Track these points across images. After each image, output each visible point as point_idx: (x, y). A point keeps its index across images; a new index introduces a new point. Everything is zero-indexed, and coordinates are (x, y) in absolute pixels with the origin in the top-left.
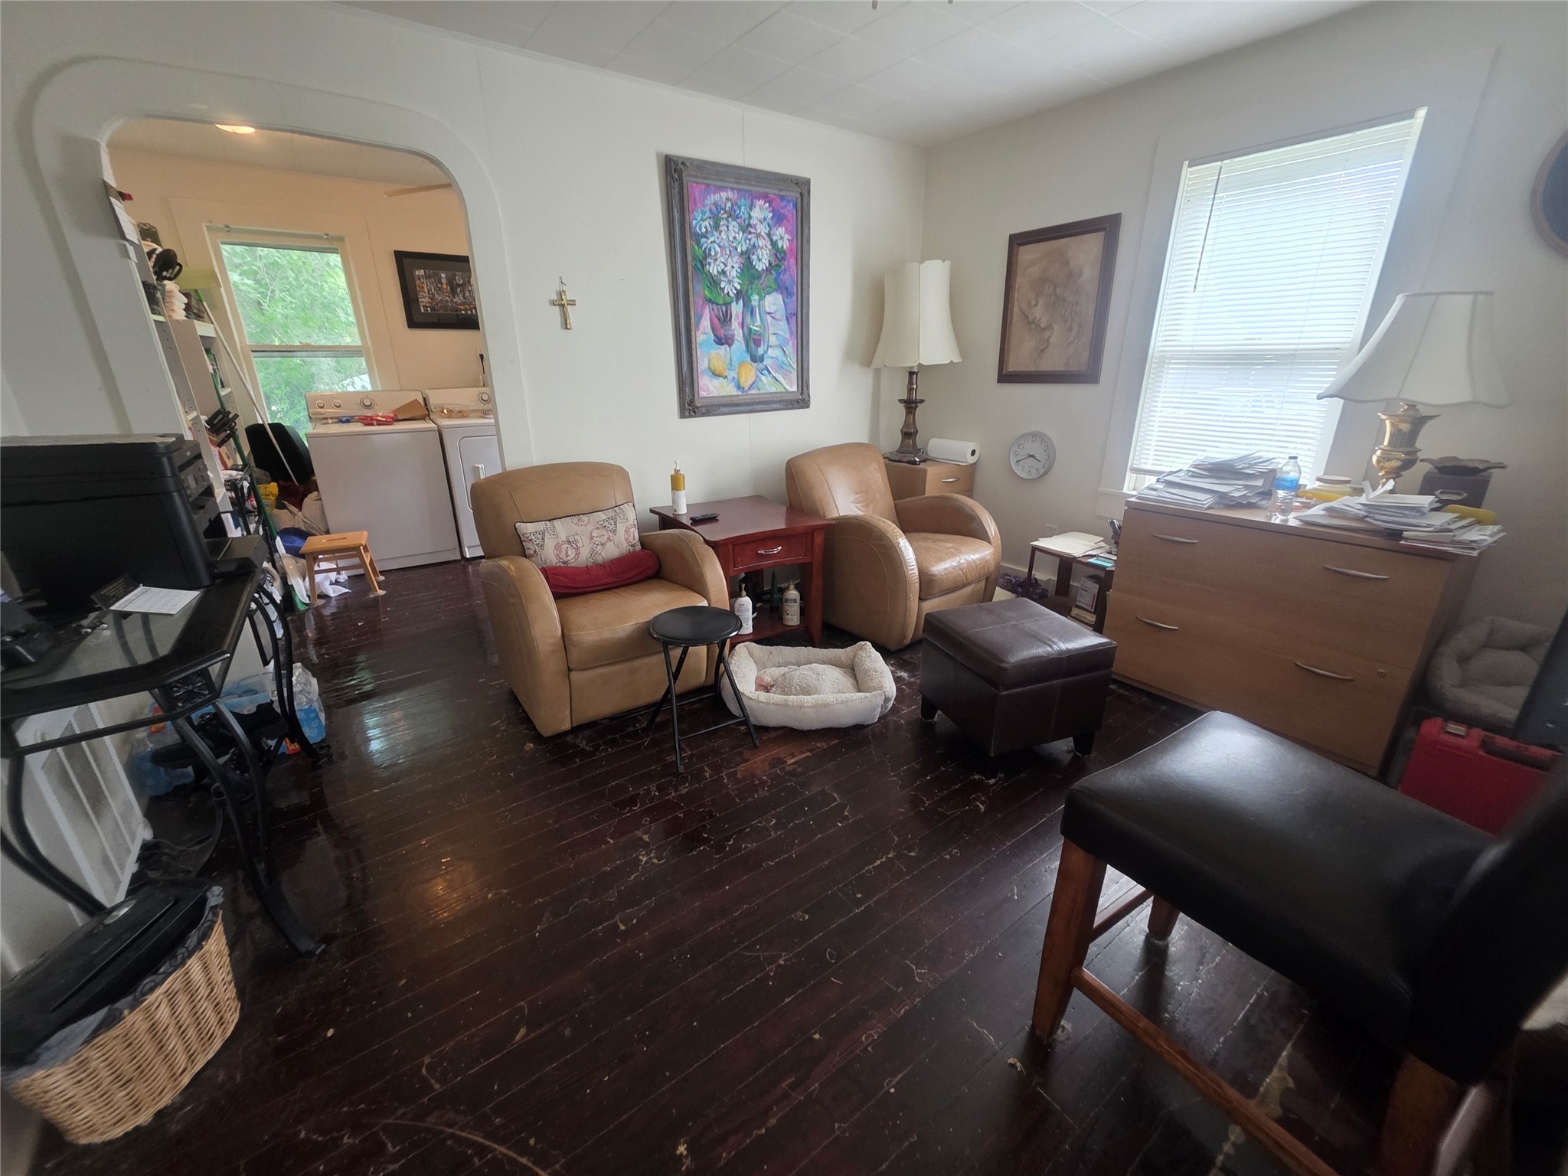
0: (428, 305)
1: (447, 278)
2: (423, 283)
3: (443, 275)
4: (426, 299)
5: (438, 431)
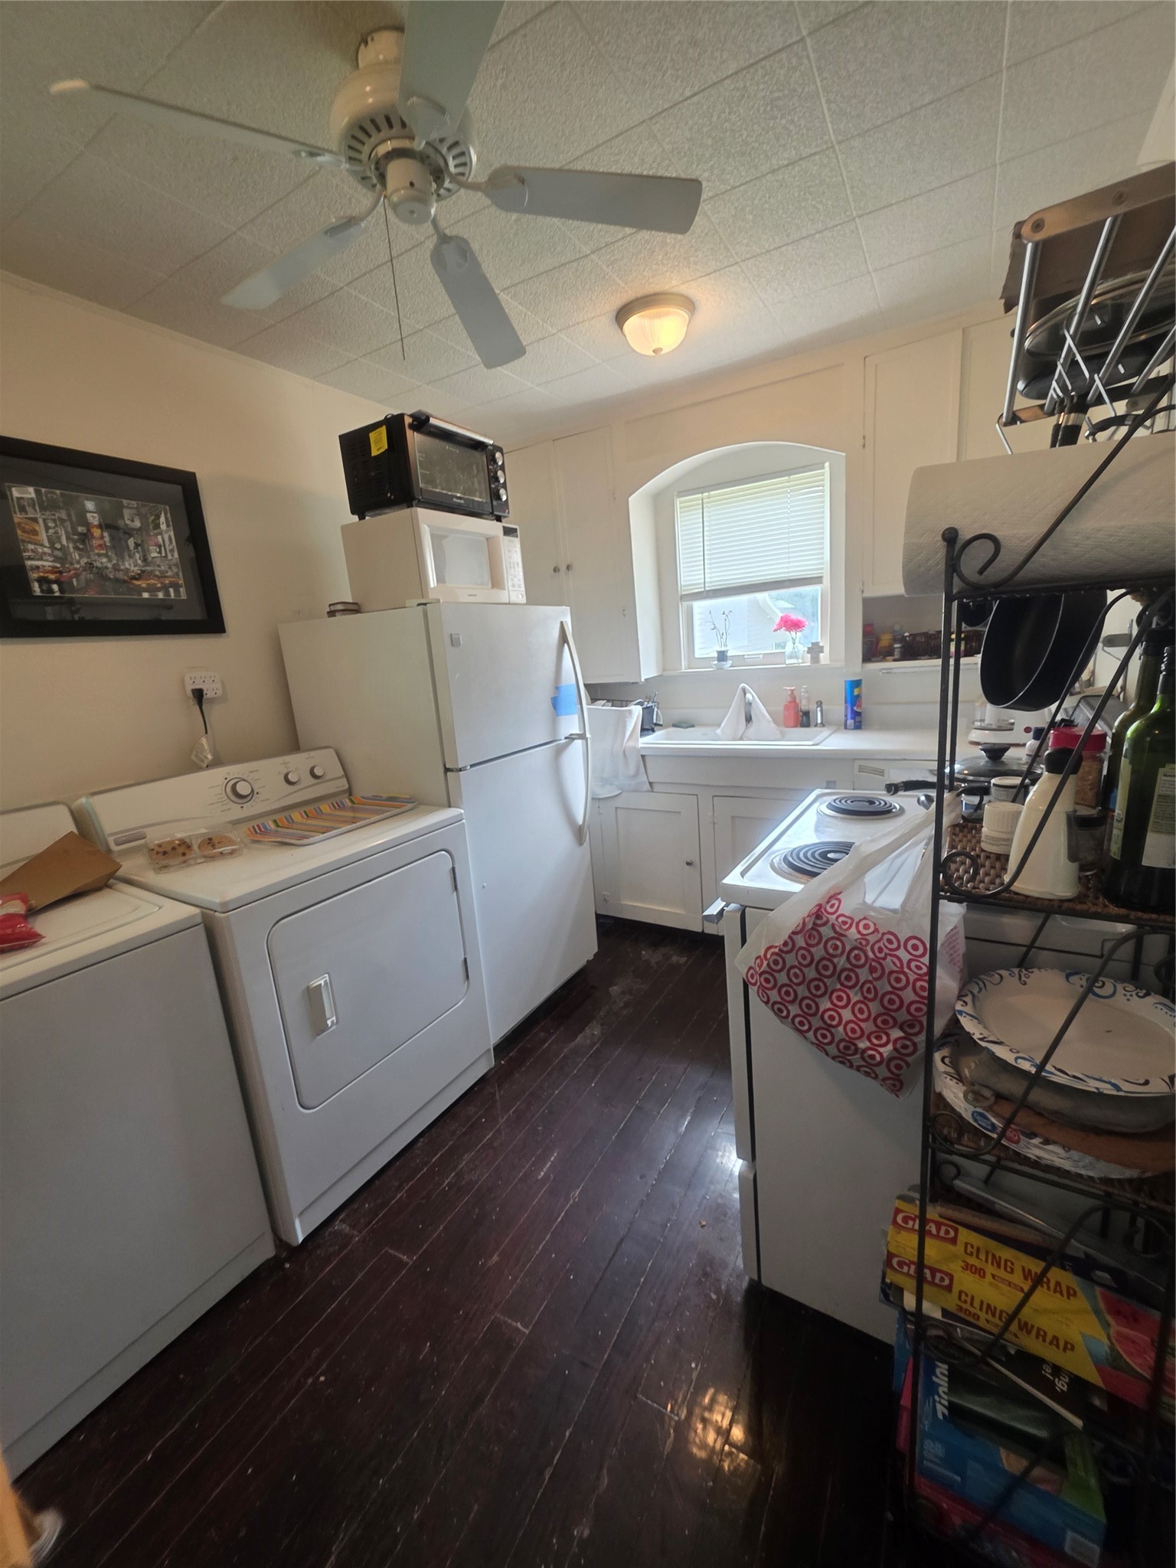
0: (52, 577)
1: (100, 511)
2: (35, 520)
3: (90, 505)
4: (47, 561)
5: (201, 927)
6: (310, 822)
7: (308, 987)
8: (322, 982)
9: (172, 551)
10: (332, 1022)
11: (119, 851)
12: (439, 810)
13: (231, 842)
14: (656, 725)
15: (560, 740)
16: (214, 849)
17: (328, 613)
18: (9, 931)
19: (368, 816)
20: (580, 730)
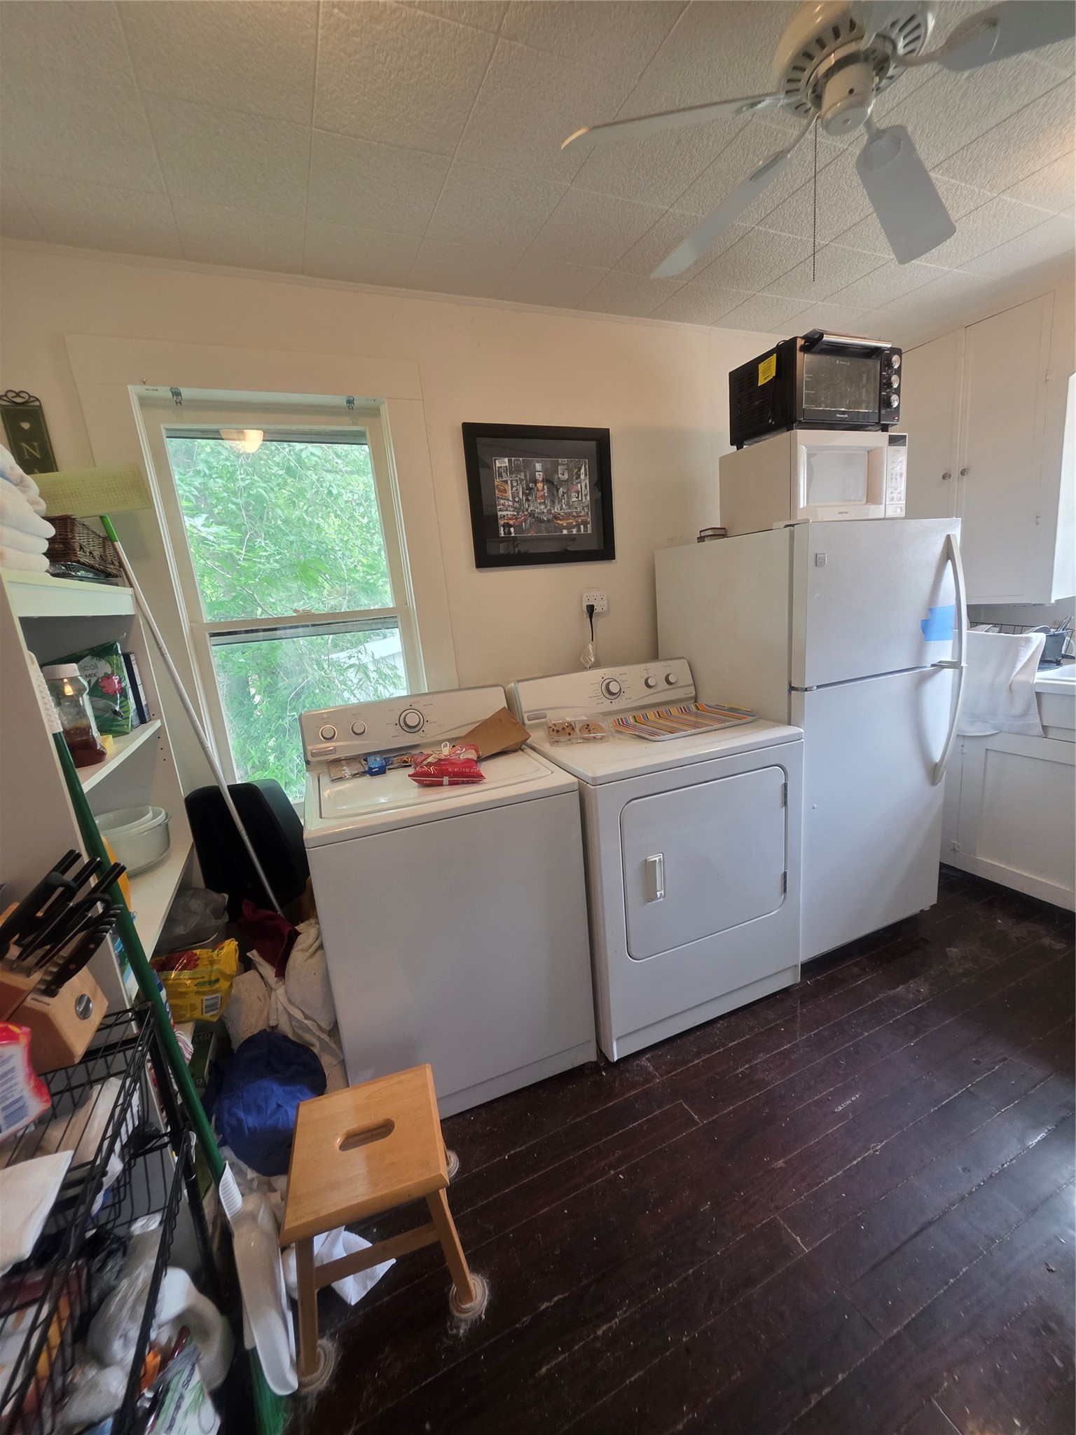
0: (511, 522)
1: (545, 471)
2: (506, 482)
3: (538, 466)
4: (509, 511)
5: (578, 791)
6: (660, 721)
7: (646, 860)
8: (657, 859)
9: (586, 495)
10: (661, 894)
11: (529, 725)
12: (778, 726)
13: (601, 729)
14: (1065, 657)
15: (926, 667)
16: (590, 733)
17: (698, 538)
18: (468, 770)
19: (711, 723)
20: (953, 658)
